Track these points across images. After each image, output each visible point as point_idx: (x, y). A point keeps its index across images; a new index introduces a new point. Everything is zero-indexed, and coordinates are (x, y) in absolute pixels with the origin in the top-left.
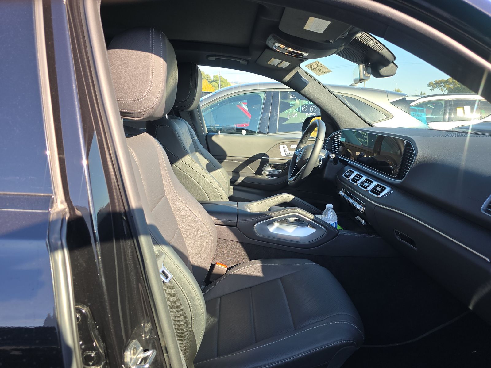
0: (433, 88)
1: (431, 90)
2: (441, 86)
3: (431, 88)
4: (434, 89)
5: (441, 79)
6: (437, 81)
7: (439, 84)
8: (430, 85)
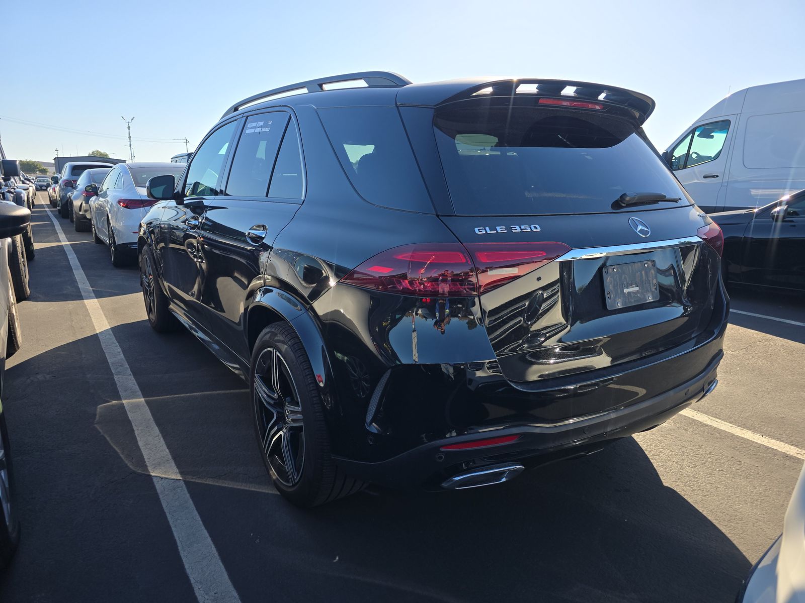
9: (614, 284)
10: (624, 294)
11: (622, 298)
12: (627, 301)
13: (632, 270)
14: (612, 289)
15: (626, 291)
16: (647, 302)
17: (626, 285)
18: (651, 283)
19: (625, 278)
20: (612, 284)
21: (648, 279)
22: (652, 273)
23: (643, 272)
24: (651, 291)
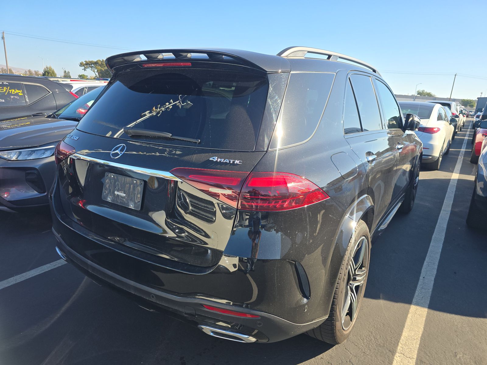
0: (85, 68)
1: (84, 70)
2: (92, 67)
3: (83, 68)
4: (87, 70)
5: (91, 60)
6: (87, 61)
7: (89, 64)
8: (81, 64)
9: (110, 185)
10: (115, 194)
11: (112, 196)
12: (115, 200)
13: (124, 181)
14: (108, 188)
15: (116, 193)
16: (129, 207)
17: (117, 189)
18: (136, 196)
19: (118, 184)
20: (109, 185)
21: (134, 192)
22: (138, 189)
23: (132, 186)
24: (134, 200)
